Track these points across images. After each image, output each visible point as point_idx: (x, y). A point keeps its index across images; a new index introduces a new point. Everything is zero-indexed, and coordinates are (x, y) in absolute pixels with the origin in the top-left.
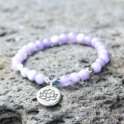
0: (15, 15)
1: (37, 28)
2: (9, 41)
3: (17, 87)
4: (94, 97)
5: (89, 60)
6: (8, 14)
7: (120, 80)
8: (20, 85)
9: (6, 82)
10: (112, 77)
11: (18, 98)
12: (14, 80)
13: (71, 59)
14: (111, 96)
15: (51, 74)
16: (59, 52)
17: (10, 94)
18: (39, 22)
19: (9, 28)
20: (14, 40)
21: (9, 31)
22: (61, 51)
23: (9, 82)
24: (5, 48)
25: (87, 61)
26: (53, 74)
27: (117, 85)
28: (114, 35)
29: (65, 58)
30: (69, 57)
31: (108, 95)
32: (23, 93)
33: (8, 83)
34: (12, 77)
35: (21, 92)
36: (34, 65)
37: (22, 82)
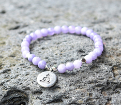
0: (27, 11)
1: (45, 22)
2: (21, 33)
3: (25, 72)
4: (88, 81)
5: (85, 50)
6: (22, 10)
7: (110, 67)
8: (28, 71)
9: (17, 68)
10: (103, 65)
11: (26, 81)
12: (24, 66)
13: (71, 49)
14: (102, 81)
15: (53, 62)
16: (61, 43)
17: (19, 77)
18: (46, 17)
19: (22, 22)
20: (25, 33)
21: (22, 25)
22: (63, 43)
23: (20, 67)
24: (18, 39)
25: (84, 51)
26: (56, 62)
27: (107, 71)
28: (108, 29)
29: (66, 48)
30: (69, 48)
31: (99, 79)
32: (30, 77)
33: (18, 69)
34: (22, 63)
35: (28, 76)
36: (40, 54)
37: (30, 68)
